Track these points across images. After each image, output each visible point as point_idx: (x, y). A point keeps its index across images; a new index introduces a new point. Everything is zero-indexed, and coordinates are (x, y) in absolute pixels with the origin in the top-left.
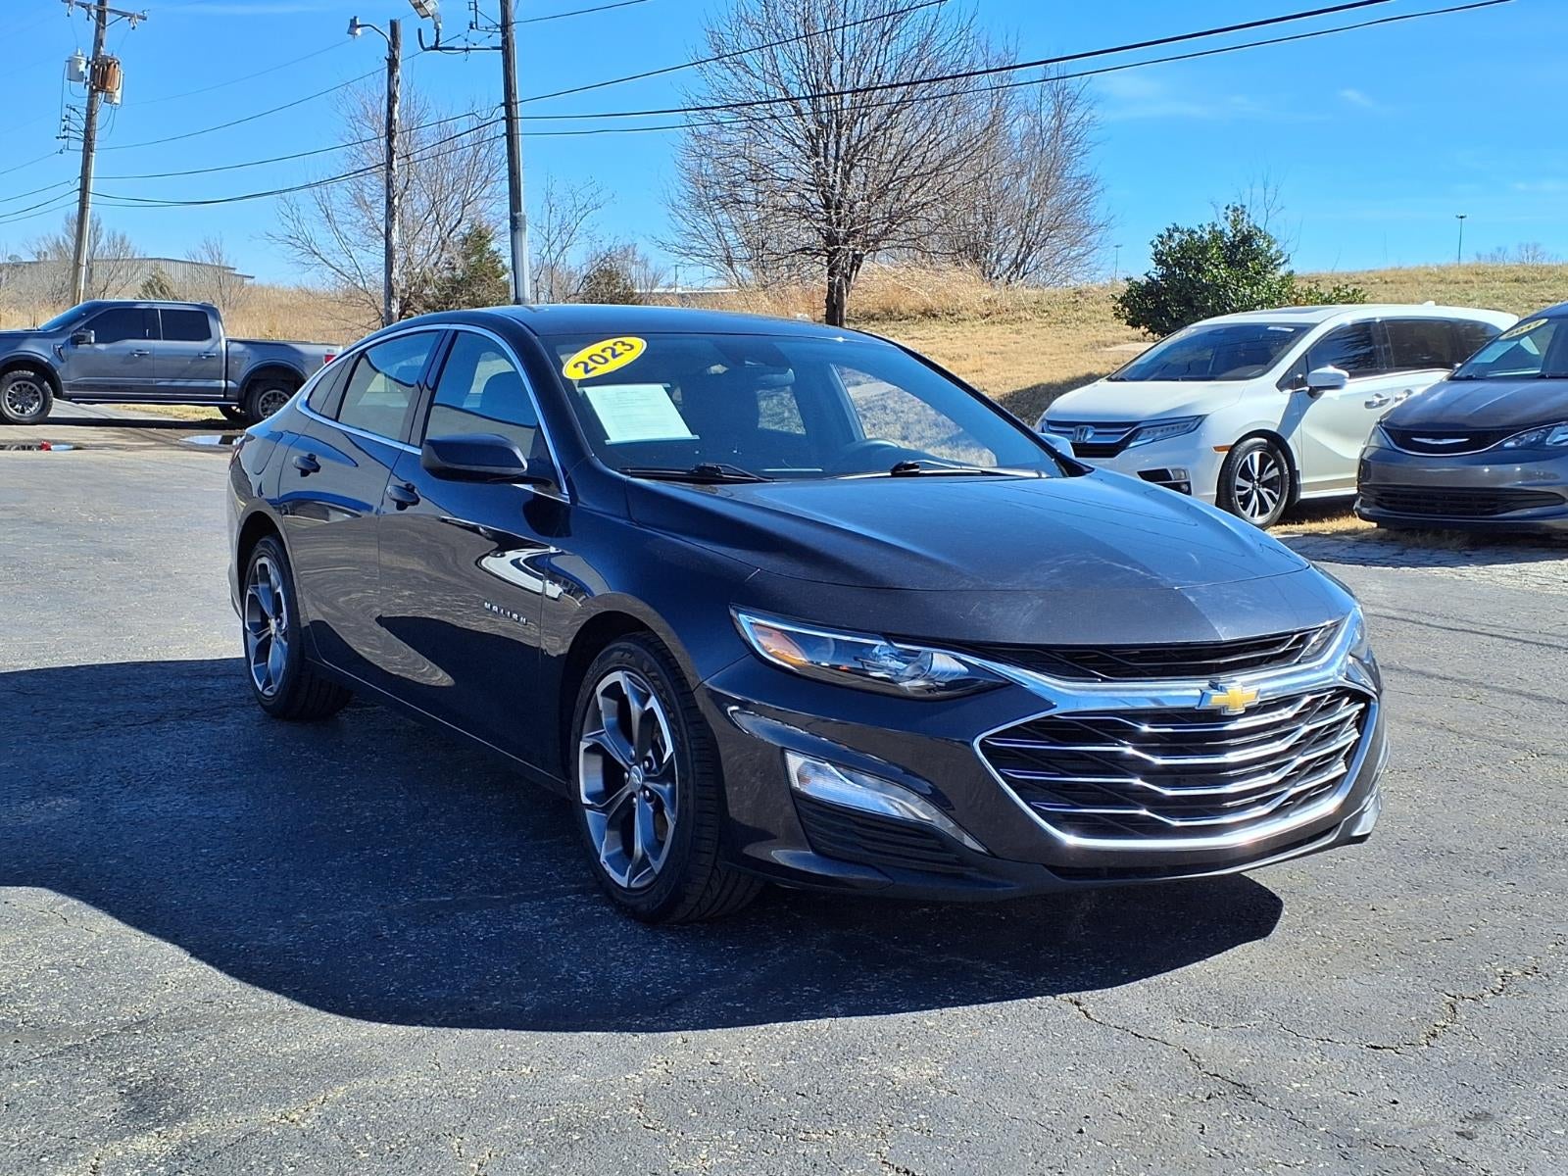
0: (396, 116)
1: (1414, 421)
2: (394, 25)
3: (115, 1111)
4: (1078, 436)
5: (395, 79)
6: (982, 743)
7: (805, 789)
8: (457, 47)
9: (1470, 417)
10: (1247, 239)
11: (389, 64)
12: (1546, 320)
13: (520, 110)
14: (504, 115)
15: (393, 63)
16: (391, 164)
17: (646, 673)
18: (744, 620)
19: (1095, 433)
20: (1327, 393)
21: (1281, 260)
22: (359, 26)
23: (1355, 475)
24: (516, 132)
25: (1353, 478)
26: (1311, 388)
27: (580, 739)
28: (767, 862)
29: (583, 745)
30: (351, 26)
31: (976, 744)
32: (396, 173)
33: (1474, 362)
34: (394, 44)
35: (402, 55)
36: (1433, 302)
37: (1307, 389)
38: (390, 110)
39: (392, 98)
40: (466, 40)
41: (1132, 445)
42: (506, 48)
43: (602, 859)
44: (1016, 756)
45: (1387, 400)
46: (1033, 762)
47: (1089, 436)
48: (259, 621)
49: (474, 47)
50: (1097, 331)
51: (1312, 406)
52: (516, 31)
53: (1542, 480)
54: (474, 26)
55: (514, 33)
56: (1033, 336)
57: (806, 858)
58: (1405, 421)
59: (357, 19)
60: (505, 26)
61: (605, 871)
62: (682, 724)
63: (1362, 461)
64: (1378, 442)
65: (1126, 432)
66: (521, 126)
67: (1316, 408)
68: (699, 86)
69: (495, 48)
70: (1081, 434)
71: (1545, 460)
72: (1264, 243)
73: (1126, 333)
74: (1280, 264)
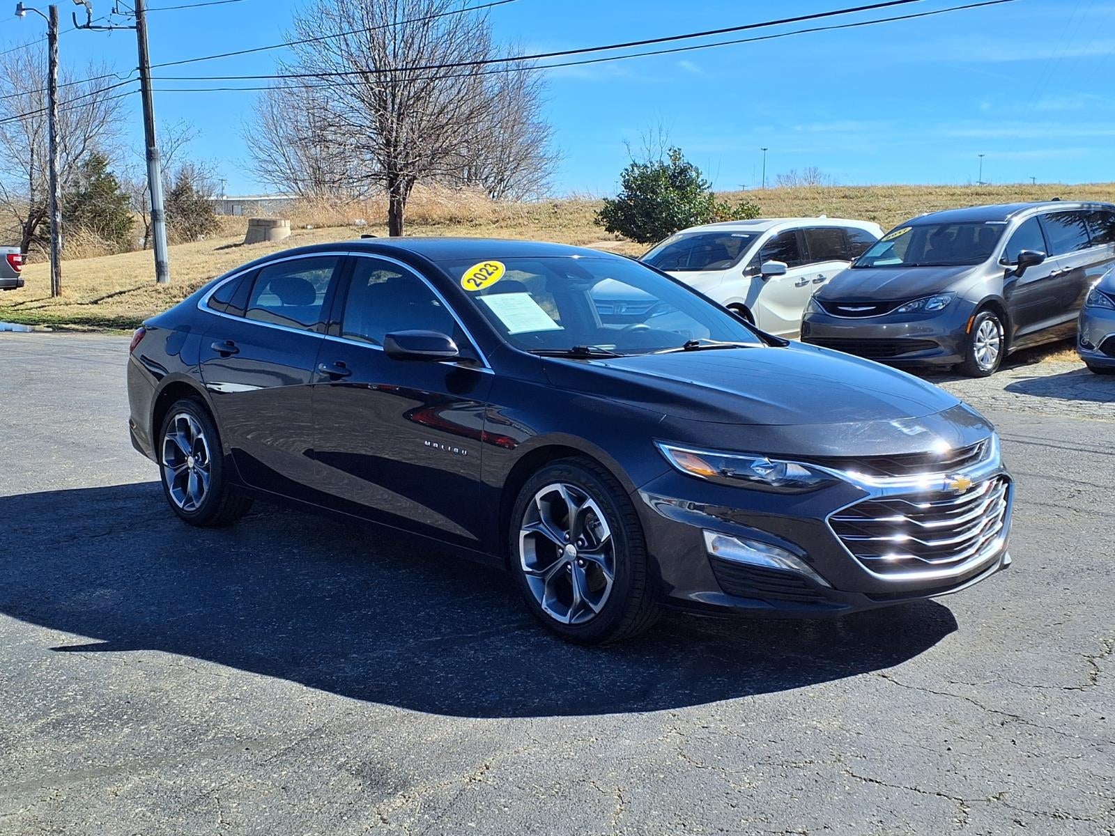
0: (56, 76)
1: (838, 296)
2: (52, 10)
3: (360, 785)
4: (616, 310)
5: (55, 49)
6: (830, 519)
7: (716, 553)
8: (103, 26)
9: (876, 292)
10: (683, 171)
11: (50, 39)
12: (910, 228)
13: (152, 73)
14: (139, 76)
15: (52, 38)
16: (53, 111)
17: (584, 484)
18: (665, 448)
19: (627, 308)
20: (774, 278)
21: (706, 186)
22: (24, 10)
23: (799, 330)
24: (149, 88)
25: (798, 332)
26: (763, 274)
27: (520, 529)
28: (687, 600)
29: (523, 533)
30: (17, 9)
31: (827, 521)
32: (57, 118)
33: (868, 255)
34: (53, 23)
35: (57, 31)
36: (825, 216)
37: (761, 275)
38: (51, 72)
39: (52, 63)
40: (109, 21)
41: (654, 315)
42: (140, 28)
43: (544, 606)
44: (848, 526)
45: (808, 281)
46: (856, 529)
47: (623, 310)
48: (173, 458)
49: (116, 26)
50: (576, 233)
51: (764, 286)
52: (147, 16)
53: (922, 333)
54: (116, 11)
55: (145, 17)
56: (533, 236)
57: (715, 597)
58: (832, 296)
59: (23, 4)
60: (139, 13)
61: (548, 615)
62: (618, 516)
63: (804, 323)
64: (813, 308)
65: (648, 307)
66: (153, 84)
67: (767, 287)
68: (292, 59)
69: (131, 27)
70: (617, 309)
71: (925, 319)
72: (694, 174)
73: (597, 235)
74: (705, 189)
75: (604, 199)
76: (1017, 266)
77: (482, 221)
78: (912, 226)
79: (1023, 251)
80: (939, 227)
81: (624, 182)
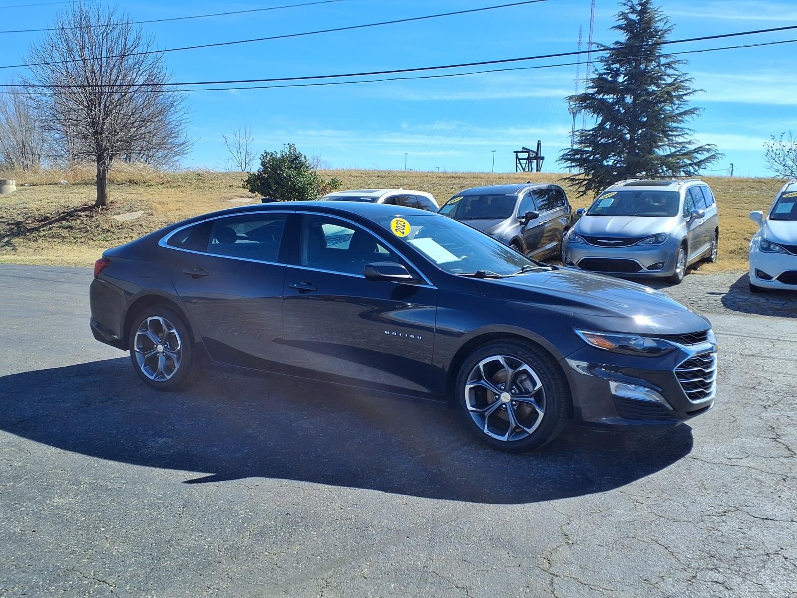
7: (616, 394)
10: (297, 158)
12: (462, 197)
17: (520, 356)
18: (580, 332)
27: (466, 384)
29: (468, 387)
31: (674, 372)
43: (486, 431)
44: (681, 374)
46: (684, 376)
57: (616, 420)
61: (489, 436)
72: (303, 159)
73: (235, 194)
74: (311, 169)
75: (247, 172)
76: (525, 219)
77: (152, 183)
78: (464, 196)
79: (527, 212)
80: (479, 197)
81: (262, 163)
